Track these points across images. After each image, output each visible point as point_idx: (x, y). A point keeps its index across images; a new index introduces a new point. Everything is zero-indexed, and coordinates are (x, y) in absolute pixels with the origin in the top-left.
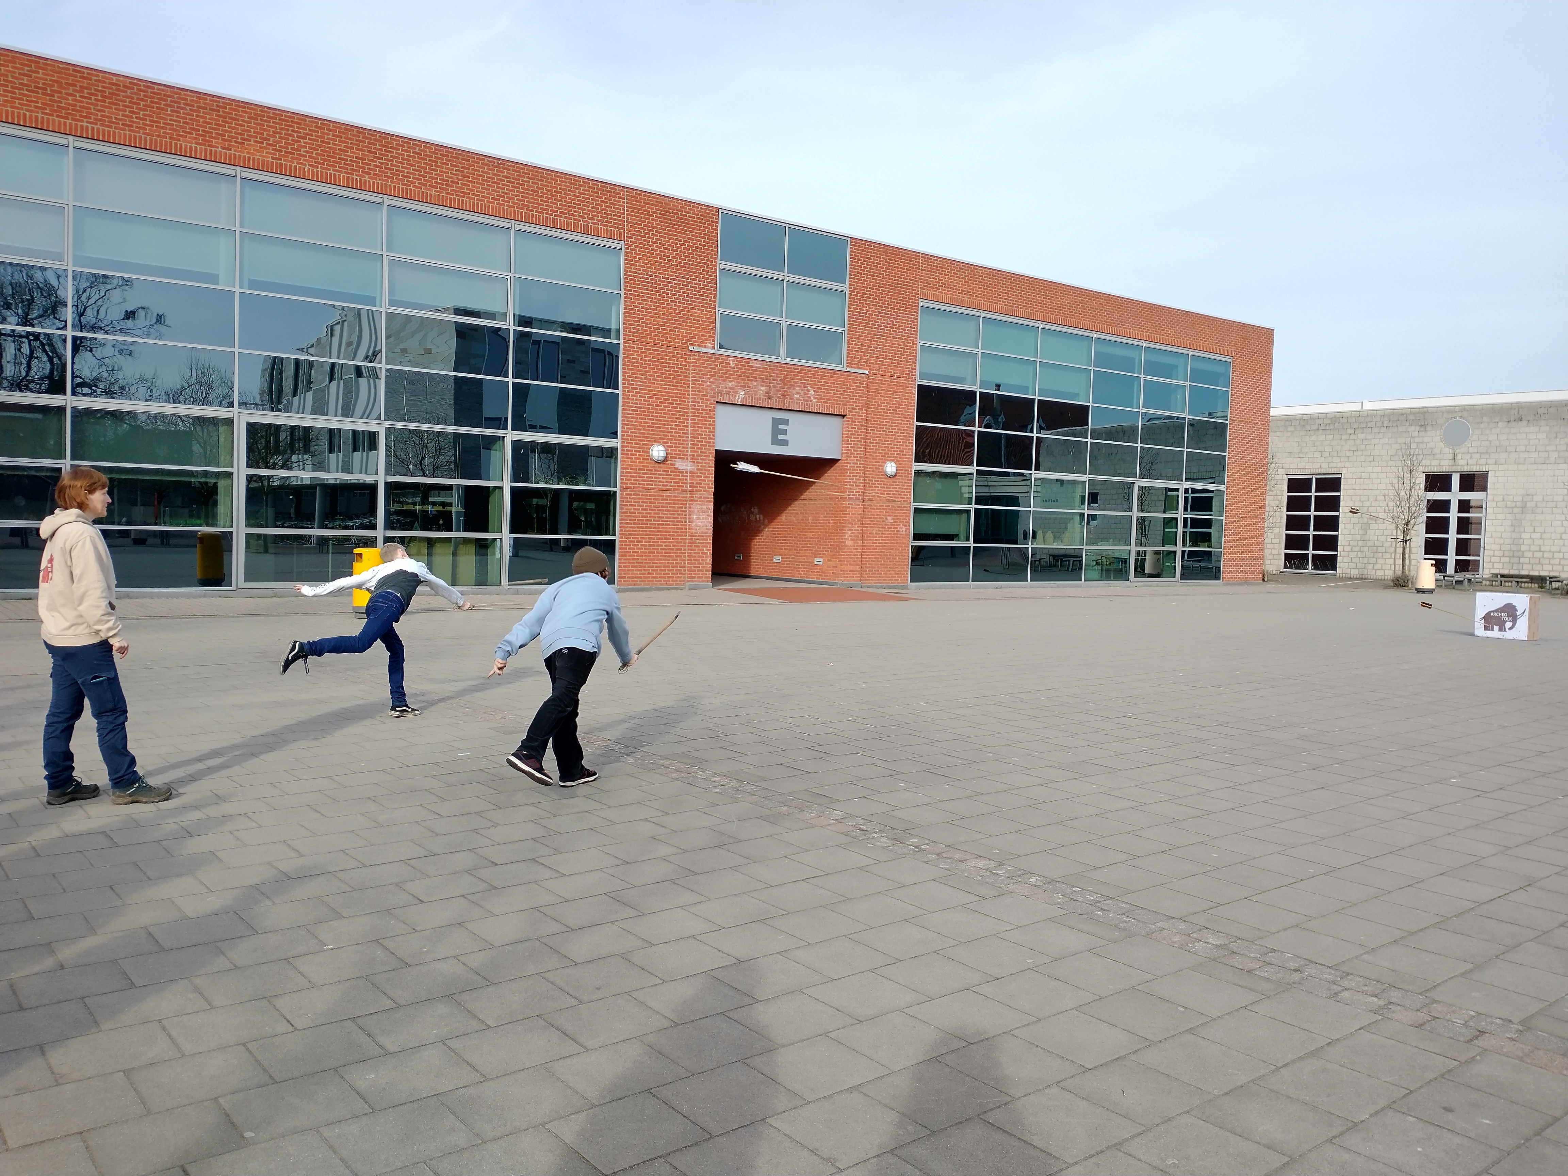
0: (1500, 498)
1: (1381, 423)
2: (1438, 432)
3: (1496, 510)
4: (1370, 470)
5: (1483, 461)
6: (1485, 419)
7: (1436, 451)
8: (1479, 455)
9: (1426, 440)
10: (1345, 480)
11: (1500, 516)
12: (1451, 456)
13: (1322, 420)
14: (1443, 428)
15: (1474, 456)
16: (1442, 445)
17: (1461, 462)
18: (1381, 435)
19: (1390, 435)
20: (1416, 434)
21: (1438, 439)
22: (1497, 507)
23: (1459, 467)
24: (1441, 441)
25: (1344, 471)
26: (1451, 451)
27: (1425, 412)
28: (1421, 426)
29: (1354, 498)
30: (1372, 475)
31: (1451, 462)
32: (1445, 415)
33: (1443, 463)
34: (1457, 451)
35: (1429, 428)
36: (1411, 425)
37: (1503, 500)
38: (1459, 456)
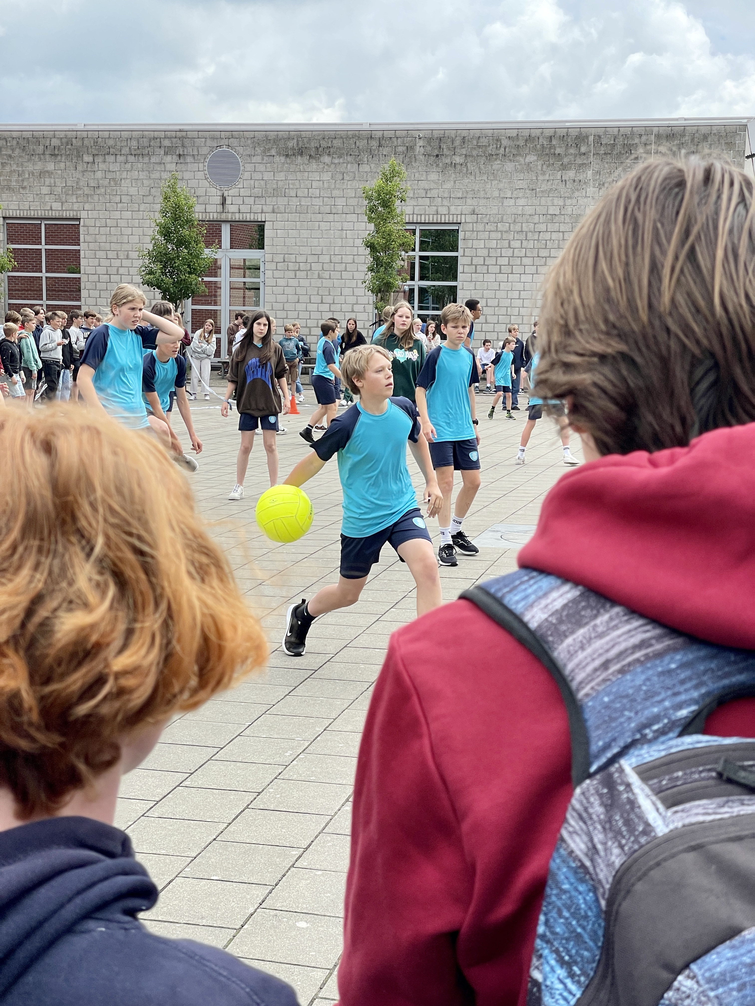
0: (280, 258)
1: (128, 149)
2: (201, 165)
3: (277, 274)
4: (117, 215)
5: (257, 208)
6: (259, 150)
7: (201, 192)
8: (253, 198)
9: (187, 175)
10: (85, 228)
11: (281, 282)
12: (218, 200)
13: (48, 140)
14: (207, 160)
15: (247, 200)
16: (206, 183)
17: (232, 208)
18: (128, 166)
19: (140, 165)
20: (172, 167)
21: (200, 175)
22: (277, 269)
23: (230, 215)
24: (206, 179)
25: (83, 215)
26: (219, 193)
27: (183, 137)
28: (180, 155)
29: (101, 254)
30: (122, 223)
31: (220, 208)
32: (209, 143)
33: (210, 208)
34: (226, 194)
35: (189, 159)
36: (166, 154)
37: (284, 261)
38: (228, 201)
